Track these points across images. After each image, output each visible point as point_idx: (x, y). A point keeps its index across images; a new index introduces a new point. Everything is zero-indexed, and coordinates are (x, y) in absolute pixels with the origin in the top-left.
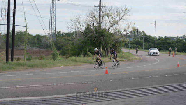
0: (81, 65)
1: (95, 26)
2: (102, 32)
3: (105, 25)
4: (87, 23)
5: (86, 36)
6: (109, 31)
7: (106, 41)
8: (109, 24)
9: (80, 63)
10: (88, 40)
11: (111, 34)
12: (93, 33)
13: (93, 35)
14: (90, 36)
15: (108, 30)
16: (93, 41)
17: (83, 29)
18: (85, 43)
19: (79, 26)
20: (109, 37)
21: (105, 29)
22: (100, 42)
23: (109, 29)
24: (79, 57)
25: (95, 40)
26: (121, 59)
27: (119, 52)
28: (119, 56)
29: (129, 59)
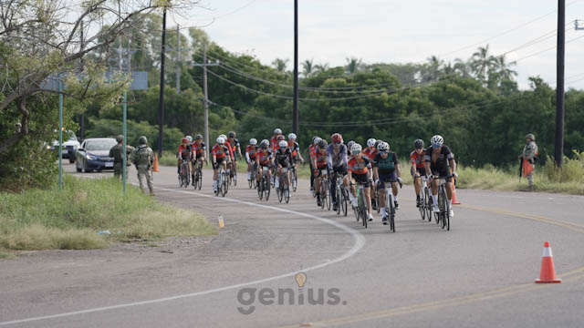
26: (73, 233)
27: (41, 182)
28: (51, 212)
29: (129, 231)
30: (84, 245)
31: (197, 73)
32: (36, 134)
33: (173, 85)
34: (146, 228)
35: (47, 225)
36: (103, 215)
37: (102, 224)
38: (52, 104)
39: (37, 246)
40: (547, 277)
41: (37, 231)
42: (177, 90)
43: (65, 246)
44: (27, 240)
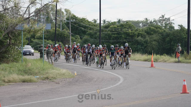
26: (26, 77)
27: (16, 60)
28: (19, 70)
29: (45, 76)
30: (30, 81)
31: (67, 24)
32: (14, 45)
33: (59, 28)
34: (51, 75)
35: (18, 74)
36: (37, 71)
37: (36, 74)
39: (15, 81)
41: (15, 76)
42: (61, 30)
43: (24, 81)
44: (11, 79)
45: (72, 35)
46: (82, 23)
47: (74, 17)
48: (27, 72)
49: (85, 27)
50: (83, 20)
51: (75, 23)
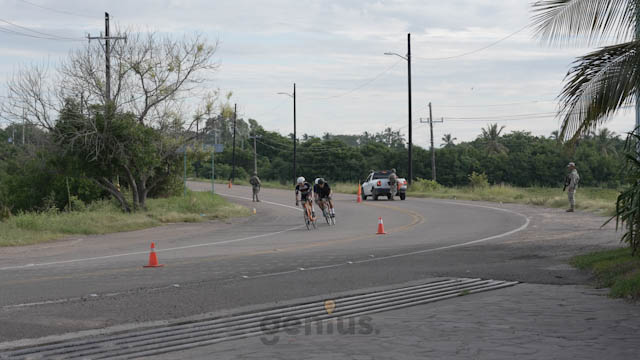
0: (54, 241)
1: (94, 107)
2: (120, 127)
3: (130, 102)
4: (66, 96)
5: (66, 142)
6: (142, 123)
7: (136, 156)
8: (144, 97)
9: (48, 236)
10: (74, 153)
11: (149, 132)
12: (90, 129)
13: (89, 136)
14: (79, 141)
15: (141, 119)
16: (91, 157)
17: (54, 116)
18: (61, 164)
19: (39, 107)
20: (146, 144)
21: (130, 115)
22: (115, 161)
23: (145, 113)
24: (43, 213)
25: (97, 153)
26: (189, 215)
27: (177, 193)
28: (180, 207)
29: (214, 214)
30: (194, 221)
32: (175, 172)
34: (222, 213)
35: (178, 212)
36: (203, 207)
37: (202, 212)
38: (182, 159)
39: (174, 221)
40: (380, 232)
41: (175, 214)
43: (186, 221)
44: (170, 218)
45: (258, 157)
46: (272, 140)
47: (261, 131)
48: (189, 209)
49: (277, 146)
50: (274, 135)
51: (262, 140)
